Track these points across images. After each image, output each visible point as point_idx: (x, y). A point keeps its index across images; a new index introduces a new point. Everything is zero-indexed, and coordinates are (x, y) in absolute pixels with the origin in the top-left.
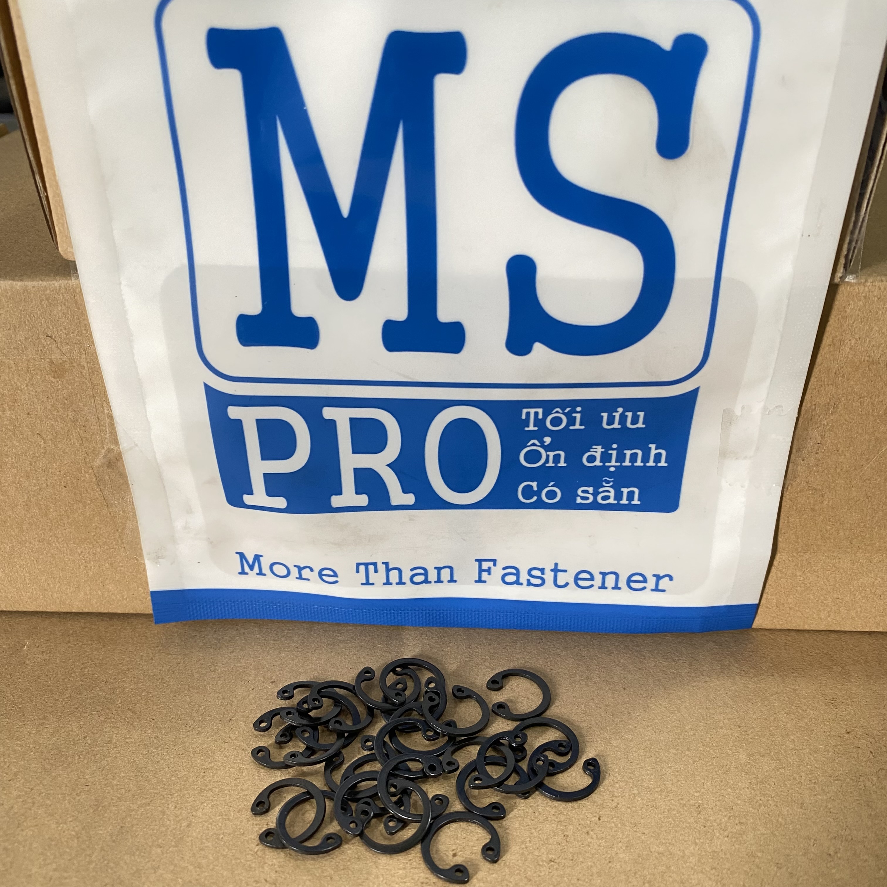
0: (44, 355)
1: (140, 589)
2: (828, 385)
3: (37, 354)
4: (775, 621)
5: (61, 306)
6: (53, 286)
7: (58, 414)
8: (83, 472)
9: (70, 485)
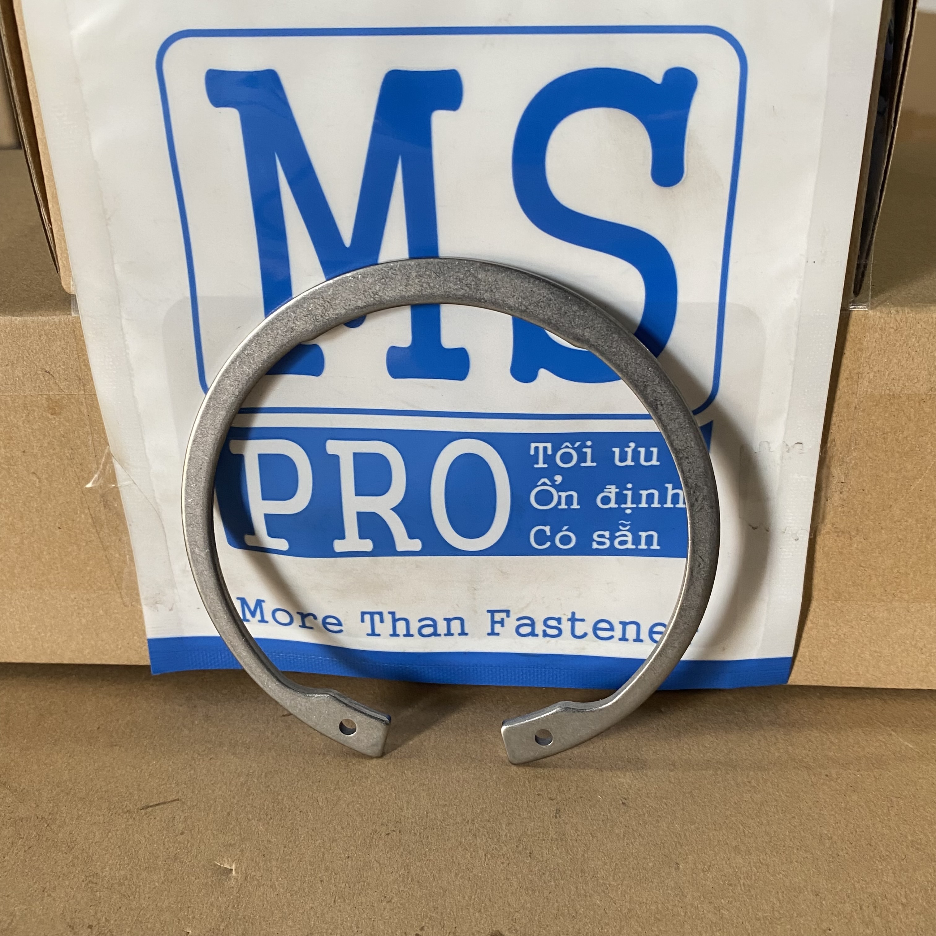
0: (41, 391)
1: (136, 637)
2: (848, 420)
3: (35, 390)
4: (809, 676)
5: (60, 341)
6: (52, 321)
7: (54, 452)
8: (79, 512)
9: (65, 526)
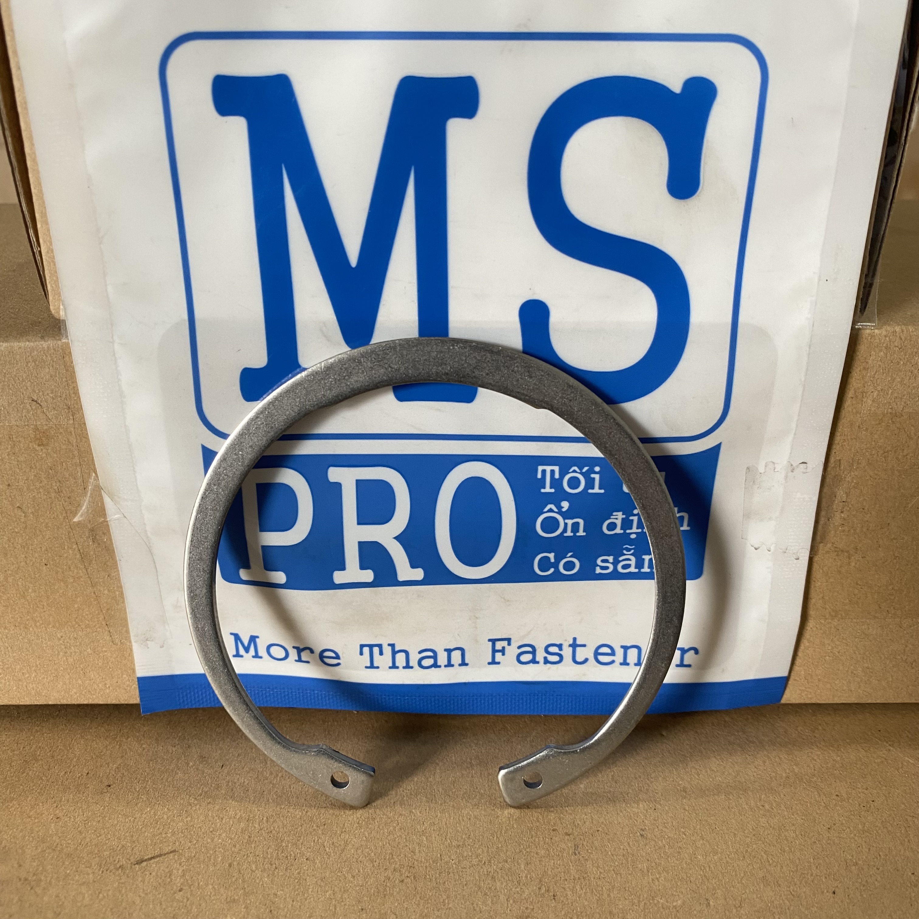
0: (28, 421)
1: (125, 676)
2: (852, 439)
3: (21, 420)
4: (803, 694)
5: (49, 368)
6: (40, 346)
7: (41, 485)
8: (66, 548)
9: (52, 563)
